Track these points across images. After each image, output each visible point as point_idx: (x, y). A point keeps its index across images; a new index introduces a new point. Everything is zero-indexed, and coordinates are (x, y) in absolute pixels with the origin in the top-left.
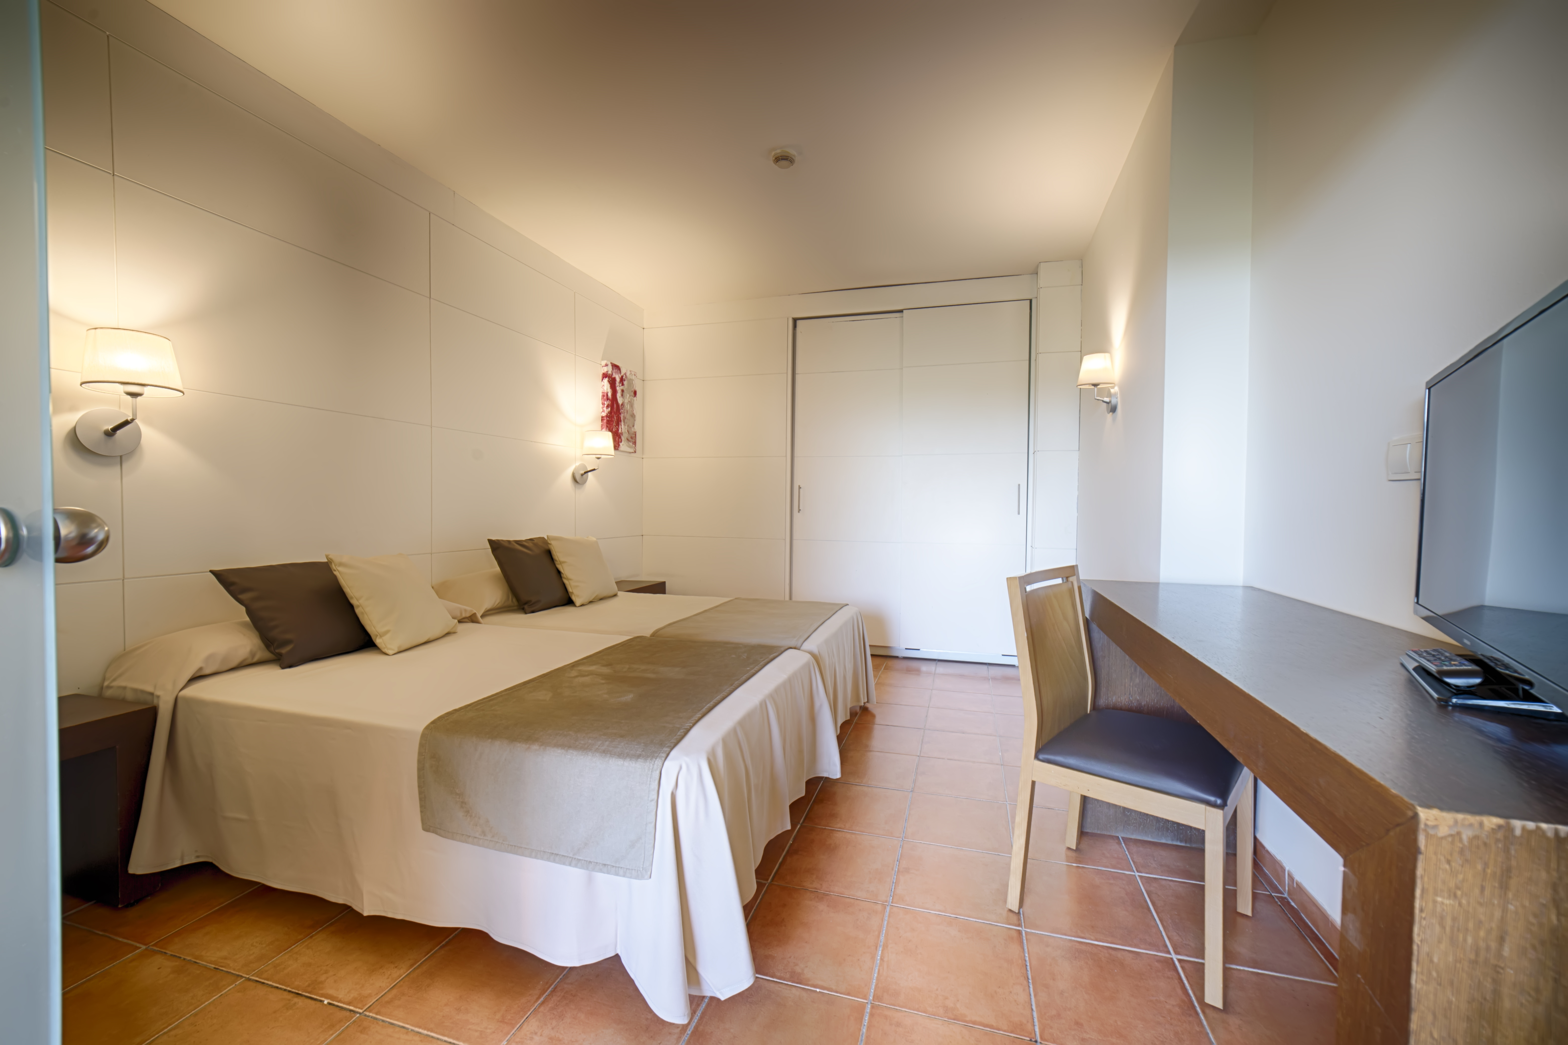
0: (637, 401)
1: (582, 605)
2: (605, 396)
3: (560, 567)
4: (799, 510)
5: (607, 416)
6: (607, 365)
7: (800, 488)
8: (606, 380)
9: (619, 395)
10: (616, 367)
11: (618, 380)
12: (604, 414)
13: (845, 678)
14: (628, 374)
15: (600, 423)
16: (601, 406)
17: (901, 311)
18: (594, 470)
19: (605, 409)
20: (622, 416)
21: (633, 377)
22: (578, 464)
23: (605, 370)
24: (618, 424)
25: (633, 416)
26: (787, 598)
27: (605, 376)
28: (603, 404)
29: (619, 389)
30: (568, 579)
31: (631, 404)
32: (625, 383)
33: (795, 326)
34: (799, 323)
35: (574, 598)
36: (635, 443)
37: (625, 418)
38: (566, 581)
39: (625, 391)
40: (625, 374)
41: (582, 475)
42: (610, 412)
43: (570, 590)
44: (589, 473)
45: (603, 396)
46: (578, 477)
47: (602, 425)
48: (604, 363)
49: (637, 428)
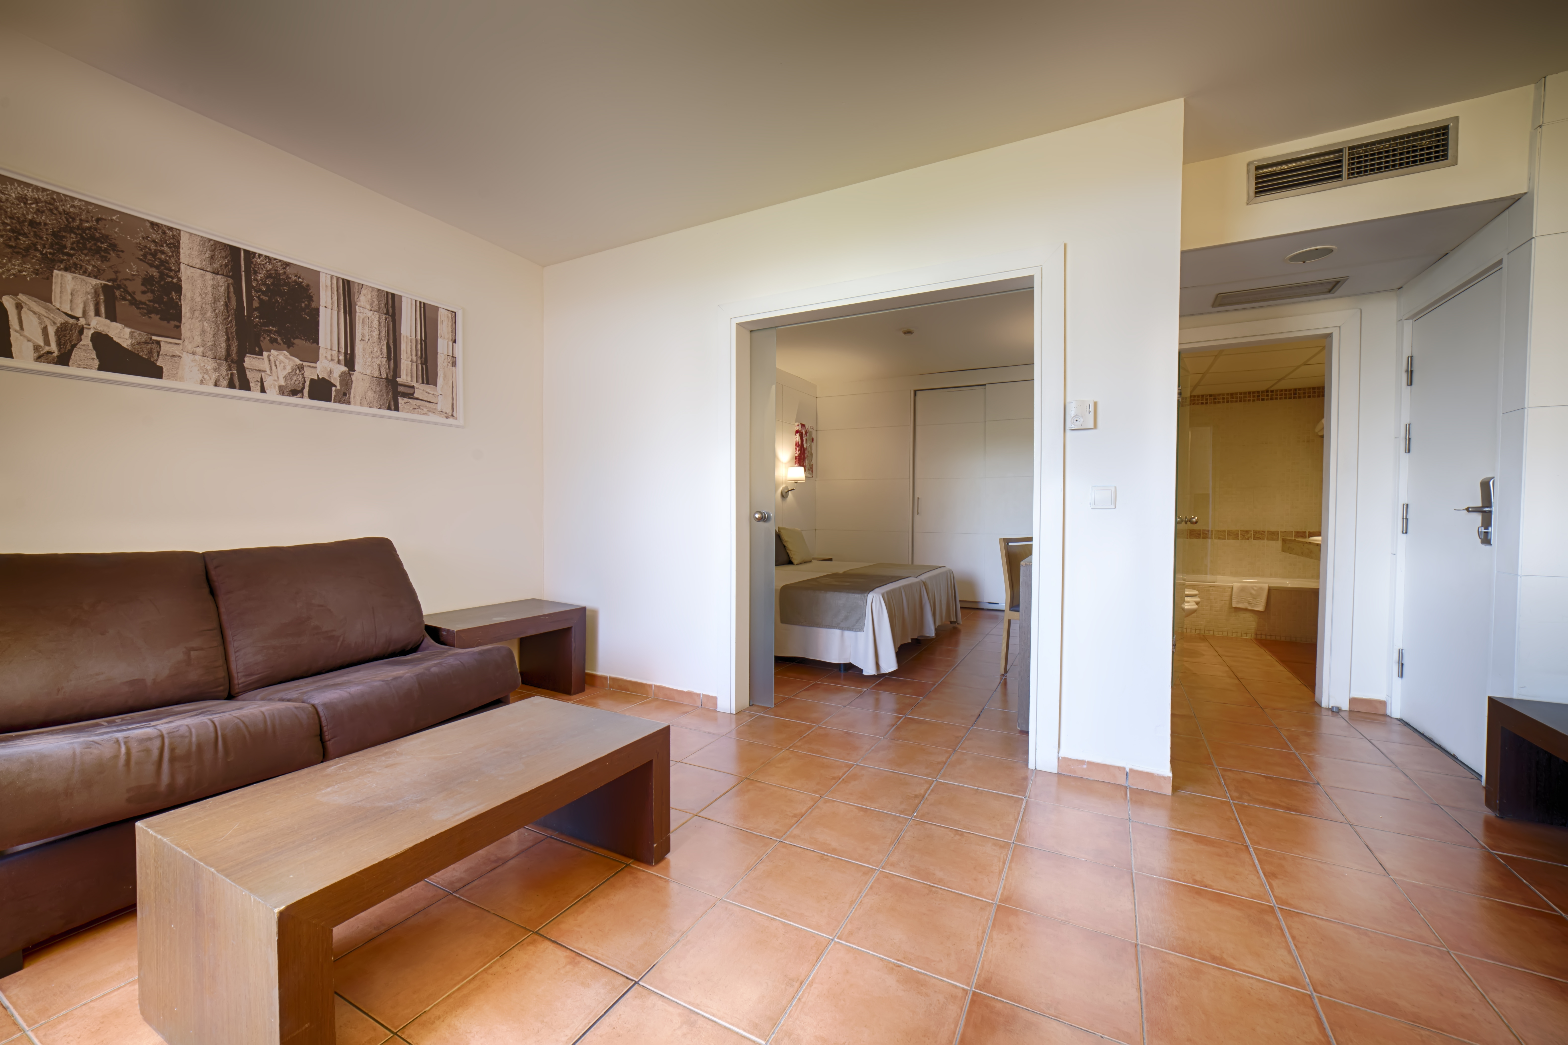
0: (814, 444)
1: (797, 564)
2: (797, 444)
3: (785, 544)
4: (918, 513)
5: (798, 456)
6: (798, 425)
7: (918, 499)
8: (798, 435)
9: (804, 442)
10: (803, 426)
11: (804, 433)
12: (797, 455)
13: (941, 601)
14: (809, 429)
15: (794, 461)
16: (795, 450)
17: (985, 385)
18: (793, 489)
19: (797, 452)
20: (806, 455)
21: (812, 430)
22: (784, 486)
23: (797, 428)
24: (804, 460)
25: (812, 454)
26: (910, 563)
27: (797, 432)
28: (796, 449)
29: (804, 439)
30: (790, 550)
31: (811, 447)
32: (808, 434)
33: (915, 394)
34: (917, 392)
35: (793, 560)
36: (812, 471)
37: (807, 456)
38: (788, 551)
39: (808, 440)
40: (808, 429)
41: (786, 492)
42: (800, 454)
43: (791, 556)
44: (790, 492)
45: (796, 444)
46: (784, 494)
47: (795, 462)
48: (797, 424)
49: (814, 462)
